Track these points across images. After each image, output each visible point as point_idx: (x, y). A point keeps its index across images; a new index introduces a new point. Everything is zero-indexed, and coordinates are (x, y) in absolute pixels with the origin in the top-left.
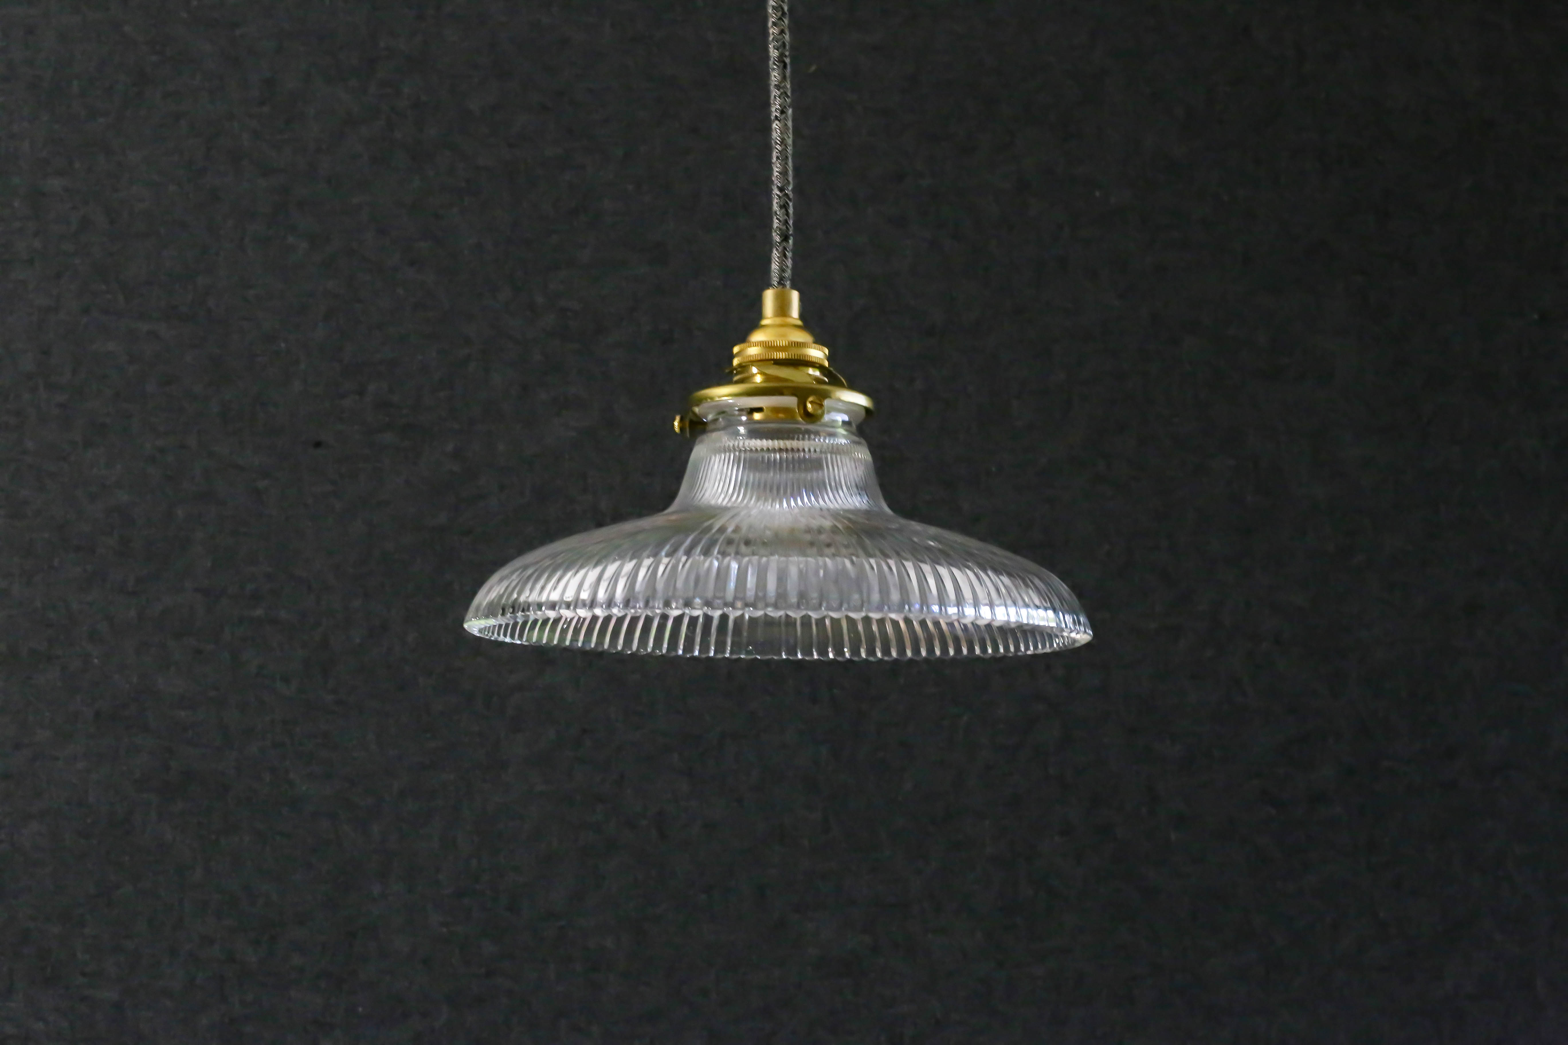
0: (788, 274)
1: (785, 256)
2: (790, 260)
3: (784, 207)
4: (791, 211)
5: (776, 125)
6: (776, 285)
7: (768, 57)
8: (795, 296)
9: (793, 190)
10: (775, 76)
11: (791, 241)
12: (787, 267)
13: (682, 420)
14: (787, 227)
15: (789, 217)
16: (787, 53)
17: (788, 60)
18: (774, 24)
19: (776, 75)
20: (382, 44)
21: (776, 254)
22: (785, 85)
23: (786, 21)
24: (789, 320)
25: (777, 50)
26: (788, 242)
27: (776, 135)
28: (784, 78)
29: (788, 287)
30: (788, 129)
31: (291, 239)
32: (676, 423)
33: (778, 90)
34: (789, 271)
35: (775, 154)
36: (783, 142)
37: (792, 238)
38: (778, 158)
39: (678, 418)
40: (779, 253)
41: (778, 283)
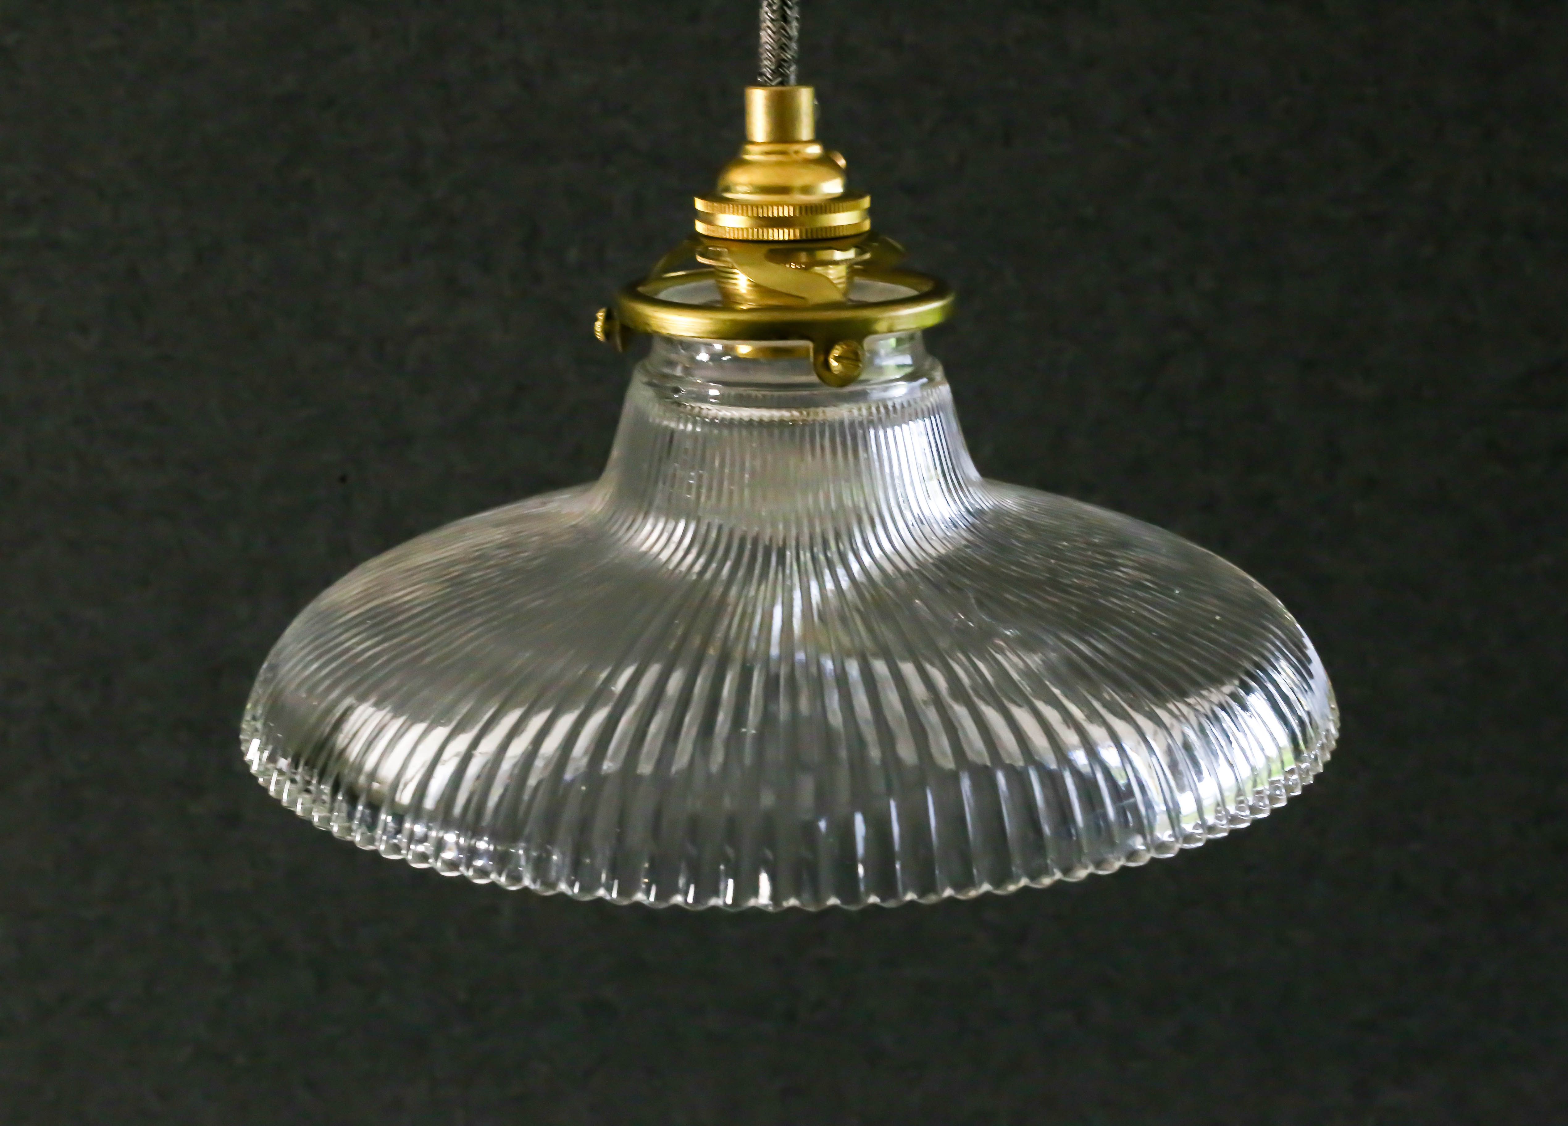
0: (792, 50)
1: (785, 18)
2: (795, 24)
6: (770, 77)
8: (805, 98)
12: (790, 38)
13: (608, 318)
21: (767, 12)
24: (796, 147)
29: (793, 78)
32: (598, 326)
34: (794, 46)
39: (601, 315)
40: (773, 12)
41: (774, 72)
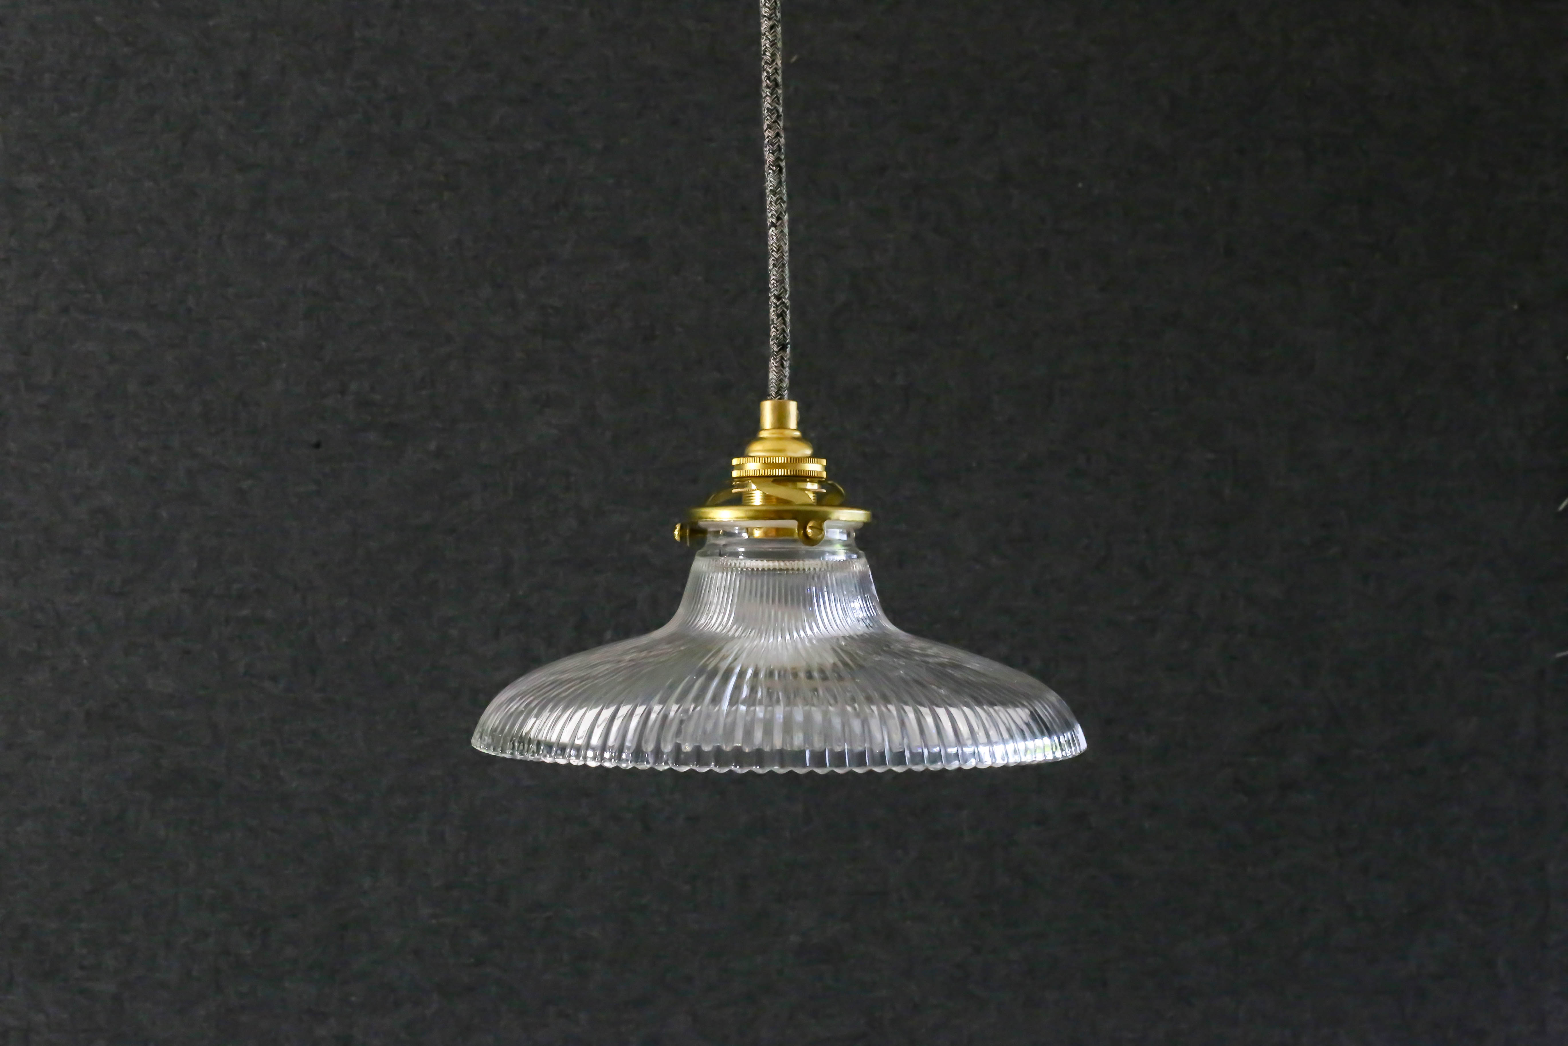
0: (786, 383)
1: (782, 365)
2: (787, 369)
3: (781, 315)
4: (788, 318)
5: (772, 232)
6: (774, 396)
7: (763, 162)
8: (793, 407)
9: (790, 298)
10: (771, 182)
11: (788, 350)
12: (785, 376)
13: (682, 528)
14: (784, 336)
15: (786, 326)
16: (783, 157)
17: (783, 164)
18: (770, 127)
19: (772, 180)
20: (357, 34)
21: (773, 363)
22: (781, 190)
23: (781, 124)
24: (787, 433)
25: (773, 153)
26: (786, 351)
27: (772, 242)
28: (780, 183)
29: (786, 397)
30: (784, 235)
31: (269, 237)
32: (676, 532)
33: (774, 195)
34: (787, 380)
35: (771, 262)
36: (779, 249)
37: (789, 346)
38: (774, 265)
39: (678, 527)
40: (776, 363)
41: (776, 393)
